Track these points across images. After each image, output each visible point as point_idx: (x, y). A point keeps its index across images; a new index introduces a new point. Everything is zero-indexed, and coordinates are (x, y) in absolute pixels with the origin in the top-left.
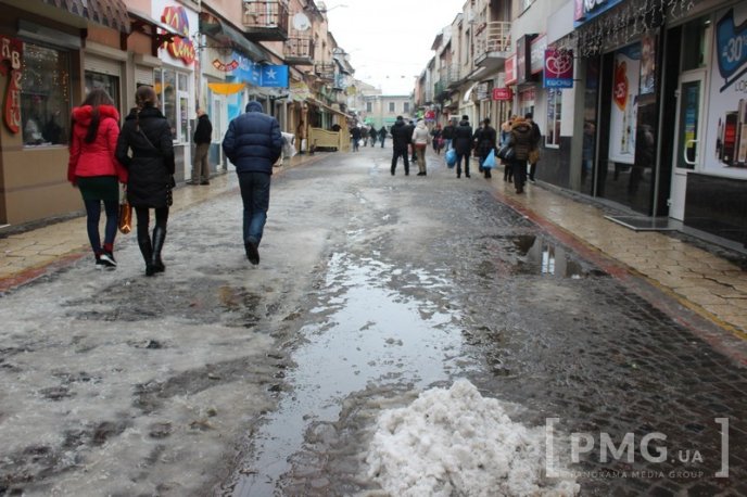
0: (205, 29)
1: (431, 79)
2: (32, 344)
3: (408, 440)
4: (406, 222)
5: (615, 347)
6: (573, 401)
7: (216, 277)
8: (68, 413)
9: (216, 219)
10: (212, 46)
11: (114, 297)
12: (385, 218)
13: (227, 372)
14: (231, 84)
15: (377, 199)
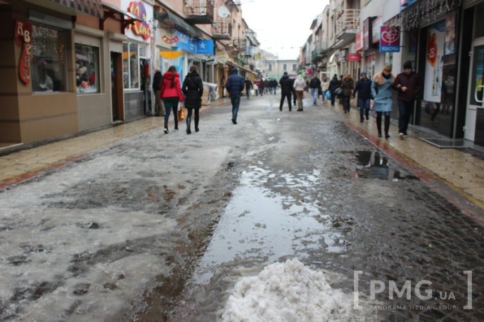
0: (157, 16)
1: (309, 48)
2: (13, 224)
3: (251, 303)
4: (284, 142)
5: (418, 231)
6: (382, 272)
7: (148, 179)
8: (21, 274)
10: (162, 27)
11: (77, 192)
12: (271, 139)
13: (139, 246)
14: (175, 52)
15: (267, 127)
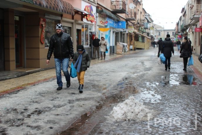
0: (98, 11)
1: (180, 23)
7: (92, 82)
8: (54, 103)
9: (97, 69)
10: (100, 17)
13: (89, 99)
15: (148, 64)
